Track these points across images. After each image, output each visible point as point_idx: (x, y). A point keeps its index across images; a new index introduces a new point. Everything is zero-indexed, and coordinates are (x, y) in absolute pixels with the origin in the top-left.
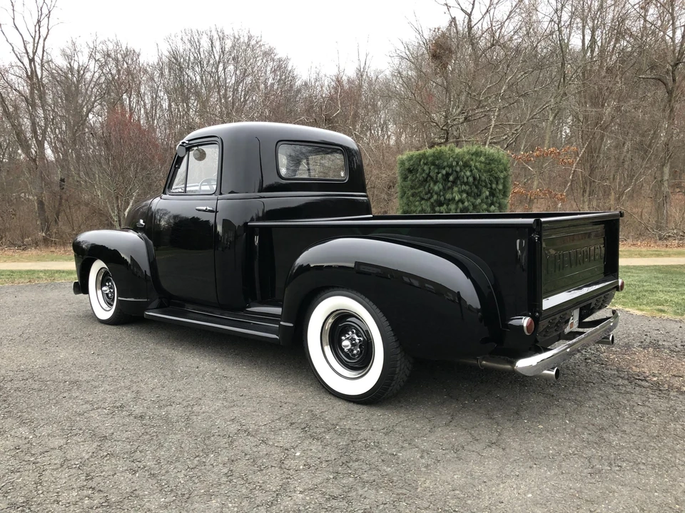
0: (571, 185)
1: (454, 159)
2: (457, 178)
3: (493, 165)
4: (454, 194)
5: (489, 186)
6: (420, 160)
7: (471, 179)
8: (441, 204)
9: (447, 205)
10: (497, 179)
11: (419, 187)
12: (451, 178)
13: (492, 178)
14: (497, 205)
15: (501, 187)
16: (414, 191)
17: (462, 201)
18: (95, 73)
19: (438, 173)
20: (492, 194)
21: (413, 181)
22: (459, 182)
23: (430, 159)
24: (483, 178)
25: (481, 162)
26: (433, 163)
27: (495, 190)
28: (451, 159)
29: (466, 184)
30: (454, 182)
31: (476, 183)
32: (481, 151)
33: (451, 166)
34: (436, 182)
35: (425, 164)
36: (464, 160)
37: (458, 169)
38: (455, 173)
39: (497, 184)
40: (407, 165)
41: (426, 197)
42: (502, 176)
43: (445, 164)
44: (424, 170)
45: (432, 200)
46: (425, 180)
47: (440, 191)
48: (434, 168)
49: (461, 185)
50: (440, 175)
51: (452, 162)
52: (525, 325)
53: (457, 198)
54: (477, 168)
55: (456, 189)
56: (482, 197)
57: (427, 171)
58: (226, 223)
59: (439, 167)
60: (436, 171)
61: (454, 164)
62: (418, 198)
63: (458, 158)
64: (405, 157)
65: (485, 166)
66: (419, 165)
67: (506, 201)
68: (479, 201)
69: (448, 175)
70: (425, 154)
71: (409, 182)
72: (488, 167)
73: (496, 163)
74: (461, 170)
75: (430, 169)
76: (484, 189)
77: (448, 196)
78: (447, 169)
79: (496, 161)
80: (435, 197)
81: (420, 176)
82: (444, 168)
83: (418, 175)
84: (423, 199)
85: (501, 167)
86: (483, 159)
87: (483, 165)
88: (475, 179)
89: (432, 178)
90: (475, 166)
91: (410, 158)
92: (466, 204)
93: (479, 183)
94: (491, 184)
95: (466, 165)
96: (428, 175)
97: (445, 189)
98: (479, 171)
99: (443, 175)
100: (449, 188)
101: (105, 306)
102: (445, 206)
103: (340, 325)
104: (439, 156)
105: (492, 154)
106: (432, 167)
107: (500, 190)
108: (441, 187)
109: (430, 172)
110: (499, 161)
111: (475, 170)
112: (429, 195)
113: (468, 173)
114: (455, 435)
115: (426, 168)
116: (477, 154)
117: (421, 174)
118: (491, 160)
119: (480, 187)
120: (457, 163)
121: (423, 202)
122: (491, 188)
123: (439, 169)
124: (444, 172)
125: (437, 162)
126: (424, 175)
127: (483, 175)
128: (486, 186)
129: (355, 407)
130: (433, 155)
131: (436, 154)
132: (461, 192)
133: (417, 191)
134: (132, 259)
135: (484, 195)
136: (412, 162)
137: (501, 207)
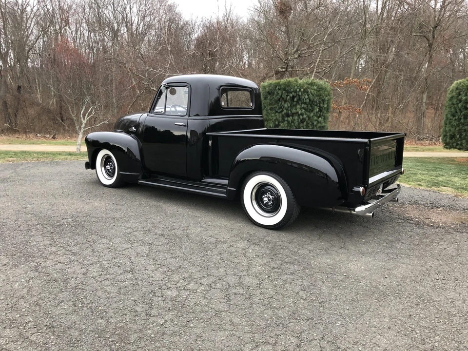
0: (365, 103)
1: (298, 87)
2: (299, 99)
3: (321, 92)
4: (298, 110)
5: (318, 105)
6: (276, 87)
7: (308, 100)
8: (288, 116)
9: (293, 117)
10: (324, 101)
11: (275, 104)
12: (295, 99)
13: (320, 100)
14: (323, 117)
15: (326, 106)
16: (271, 106)
17: (302, 114)
18: (34, 7)
19: (287, 96)
20: (320, 110)
21: (271, 100)
22: (300, 102)
23: (282, 86)
24: (315, 100)
25: (314, 90)
26: (284, 89)
27: (322, 107)
28: (296, 87)
29: (305, 103)
30: (297, 102)
31: (311, 103)
32: (315, 83)
33: (295, 92)
34: (286, 101)
35: (279, 89)
36: (304, 88)
37: (300, 94)
38: (298, 96)
39: (323, 104)
40: (267, 89)
41: (279, 111)
42: (327, 99)
43: (292, 90)
44: (278, 94)
45: (283, 113)
46: (279, 100)
47: (288, 107)
49: (302, 104)
50: (289, 97)
51: (296, 89)
52: (361, 191)
53: (299, 112)
54: (311, 94)
55: (298, 106)
57: (280, 94)
59: (288, 92)
60: (286, 94)
61: (298, 90)
62: (274, 111)
63: (300, 86)
64: (266, 84)
66: (276, 90)
67: (328, 115)
68: (312, 114)
69: (293, 97)
70: (279, 83)
71: (268, 101)
72: (318, 93)
73: (323, 91)
74: (302, 95)
75: (282, 93)
76: (315, 107)
77: (294, 111)
78: (293, 93)
79: (323, 89)
80: (285, 111)
81: (276, 98)
82: (291, 93)
83: (274, 96)
84: (277, 112)
85: (326, 93)
86: (315, 87)
87: (315, 92)
88: (310, 100)
89: (283, 99)
90: (311, 92)
91: (270, 85)
92: (305, 116)
93: (312, 103)
94: (320, 104)
95: (305, 91)
96: (281, 96)
97: (292, 106)
98: (313, 95)
99: (290, 97)
100: (294, 105)
101: (107, 177)
102: (291, 117)
103: (261, 189)
104: (288, 84)
105: (321, 85)
106: (284, 92)
107: (325, 108)
108: (289, 105)
109: (282, 95)
110: (325, 89)
112: (281, 109)
113: (307, 97)
114: (323, 244)
115: (280, 92)
116: (312, 84)
117: (276, 96)
118: (320, 88)
119: (313, 105)
120: (300, 90)
121: (277, 114)
122: (320, 106)
123: (288, 93)
124: (291, 95)
125: (287, 89)
126: (278, 97)
127: (315, 98)
128: (316, 105)
129: (270, 231)
130: (285, 84)
131: (286, 83)
132: (301, 109)
133: (273, 107)
135: (315, 111)
136: (270, 88)
137: (325, 119)
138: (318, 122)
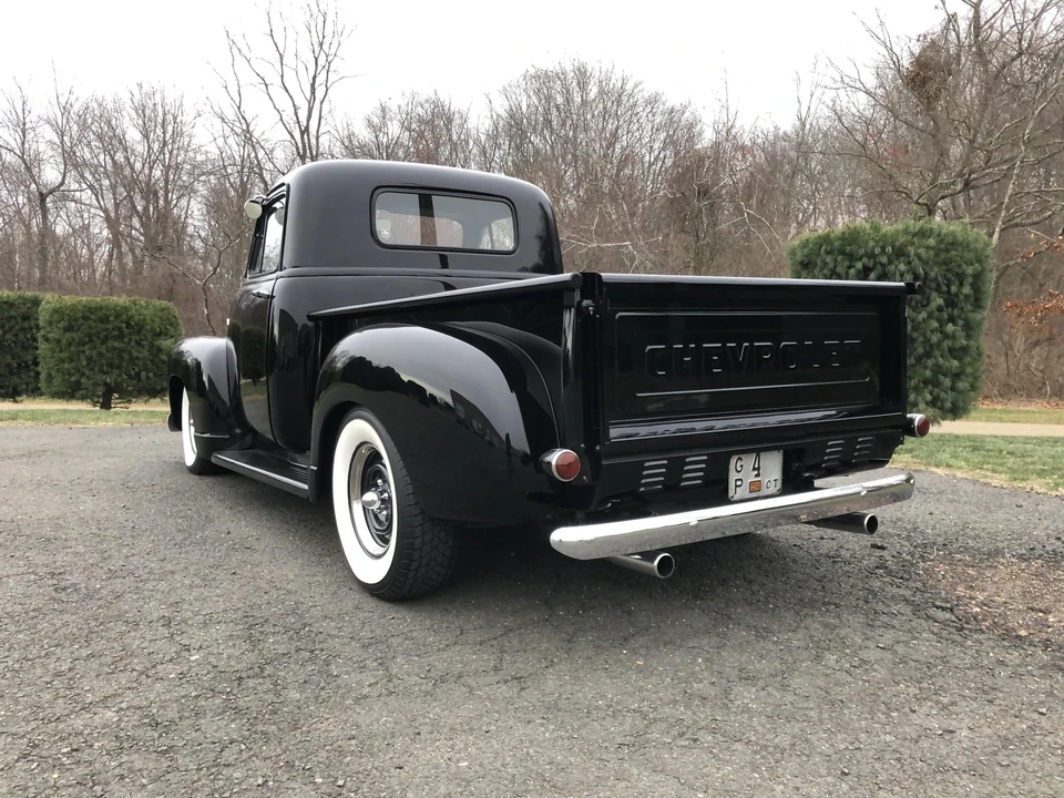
1: (877, 242)
2: (884, 274)
3: (953, 253)
5: (945, 289)
6: (821, 246)
7: (908, 277)
10: (961, 278)
12: (872, 276)
13: (949, 275)
14: (961, 323)
15: (967, 290)
19: (850, 267)
20: (951, 302)
23: (836, 244)
24: (933, 274)
25: (928, 248)
26: (842, 252)
27: (957, 295)
28: (871, 244)
32: (931, 229)
33: (872, 256)
35: (828, 253)
36: (897, 244)
37: (884, 260)
38: (879, 267)
39: (961, 284)
40: (799, 257)
42: (970, 270)
43: (862, 251)
44: (826, 264)
48: (843, 260)
50: (852, 271)
51: (873, 247)
52: (554, 463)
54: (920, 258)
56: (929, 309)
57: (831, 265)
59: (852, 258)
60: (846, 263)
61: (877, 250)
63: (884, 241)
64: (796, 242)
65: (937, 255)
66: (818, 255)
67: (978, 317)
68: (924, 315)
69: (867, 270)
70: (828, 236)
72: (943, 255)
73: (960, 249)
74: (890, 262)
75: (836, 261)
76: (934, 294)
78: (865, 260)
79: (961, 244)
82: (860, 259)
85: (970, 256)
86: (932, 242)
87: (932, 253)
88: (916, 276)
89: (839, 276)
90: (918, 256)
91: (805, 244)
94: (948, 286)
96: (833, 271)
98: (925, 263)
99: (859, 271)
104: (852, 238)
105: (953, 234)
106: (840, 258)
107: (967, 296)
109: (836, 267)
110: (966, 245)
111: (917, 261)
113: (902, 267)
115: (829, 259)
116: (923, 234)
118: (949, 244)
119: (927, 290)
122: (949, 292)
123: (851, 261)
124: (859, 265)
125: (849, 249)
127: (932, 270)
128: (938, 289)
130: (843, 238)
131: (847, 235)
135: (933, 305)
136: (806, 251)
137: (969, 328)
138: (946, 336)
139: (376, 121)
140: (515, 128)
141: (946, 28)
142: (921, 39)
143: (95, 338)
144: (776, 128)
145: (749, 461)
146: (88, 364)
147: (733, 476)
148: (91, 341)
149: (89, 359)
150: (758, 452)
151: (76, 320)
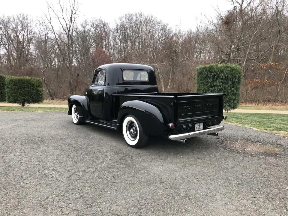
0: (285, 78)
1: (217, 69)
2: (218, 77)
3: (234, 72)
4: (217, 83)
5: (232, 80)
6: (204, 69)
7: (224, 77)
8: (212, 87)
9: (214, 88)
10: (235, 77)
11: (204, 80)
12: (216, 77)
13: (233, 77)
14: (235, 88)
15: (237, 80)
16: (201, 81)
17: (220, 86)
19: (211, 74)
20: (233, 83)
21: (201, 77)
22: (219, 78)
23: (208, 69)
24: (229, 77)
25: (228, 70)
26: (209, 71)
27: (234, 81)
28: (216, 69)
29: (222, 79)
30: (217, 78)
31: (226, 79)
32: (229, 66)
33: (216, 72)
34: (210, 78)
35: (206, 71)
36: (221, 69)
37: (219, 73)
38: (217, 75)
39: (235, 79)
40: (199, 71)
41: (206, 84)
42: (237, 76)
43: (213, 71)
45: (208, 85)
46: (206, 77)
47: (212, 81)
48: (209, 73)
49: (220, 79)
50: (211, 75)
51: (216, 70)
52: (170, 126)
53: (218, 85)
54: (226, 73)
55: (218, 81)
56: (228, 84)
57: (206, 74)
58: (106, 93)
59: (211, 72)
60: (210, 74)
62: (203, 84)
63: (218, 69)
64: (198, 68)
65: (230, 72)
66: (204, 71)
67: (239, 86)
68: (227, 86)
69: (214, 75)
70: (206, 67)
71: (200, 78)
72: (231, 72)
73: (235, 71)
74: (220, 74)
76: (229, 81)
77: (215, 84)
78: (214, 73)
79: (235, 70)
80: (209, 84)
81: (204, 76)
82: (213, 73)
83: (203, 75)
84: (205, 85)
85: (237, 72)
86: (229, 69)
87: (229, 72)
88: (225, 77)
89: (208, 76)
90: (226, 72)
91: (200, 68)
92: (222, 87)
93: (227, 79)
94: (232, 79)
95: (222, 71)
96: (207, 75)
97: (213, 81)
98: (227, 74)
99: (213, 75)
100: (215, 80)
101: (76, 119)
102: (213, 88)
104: (211, 68)
105: (234, 67)
106: (208, 72)
107: (236, 82)
108: (212, 80)
110: (236, 70)
111: (226, 74)
112: (207, 83)
113: (222, 75)
116: (227, 67)
117: (204, 75)
118: (233, 70)
119: (228, 80)
120: (218, 71)
121: (205, 86)
122: (233, 81)
124: (213, 74)
125: (210, 70)
126: (205, 75)
127: (229, 75)
128: (230, 80)
130: (209, 68)
131: (210, 67)
132: (220, 82)
133: (202, 82)
134: (83, 104)
135: (229, 84)
136: (201, 70)
137: (237, 89)
138: (232, 91)
139: (84, 25)
140: (123, 28)
141: (234, 9)
142: (228, 12)
143: (21, 88)
144: (191, 31)
145: (198, 124)
146: (20, 94)
147: (196, 127)
148: (20, 88)
149: (20, 93)
150: (199, 123)
151: (16, 83)
